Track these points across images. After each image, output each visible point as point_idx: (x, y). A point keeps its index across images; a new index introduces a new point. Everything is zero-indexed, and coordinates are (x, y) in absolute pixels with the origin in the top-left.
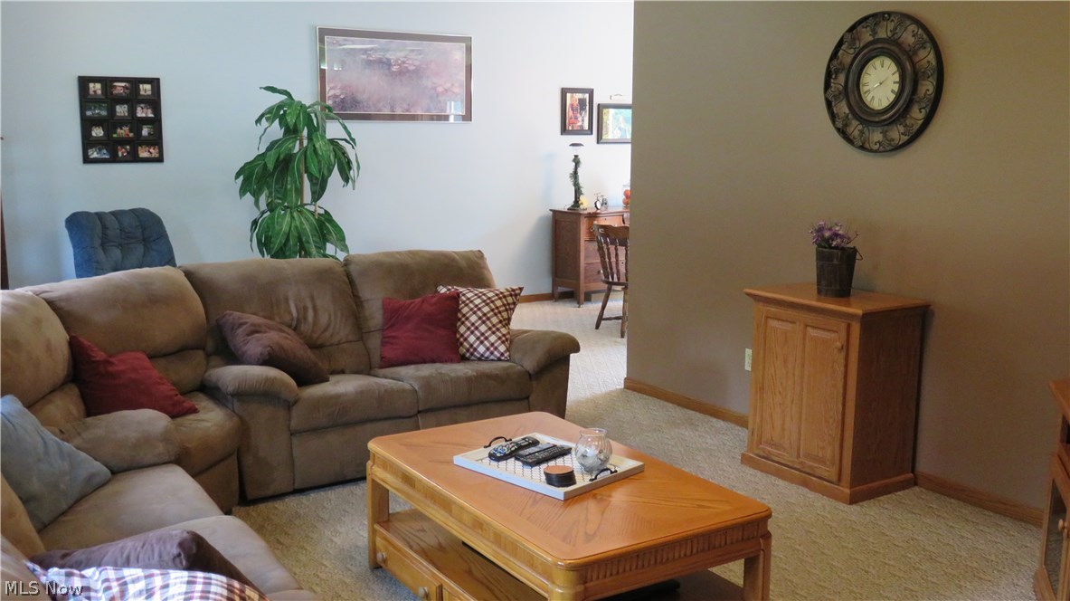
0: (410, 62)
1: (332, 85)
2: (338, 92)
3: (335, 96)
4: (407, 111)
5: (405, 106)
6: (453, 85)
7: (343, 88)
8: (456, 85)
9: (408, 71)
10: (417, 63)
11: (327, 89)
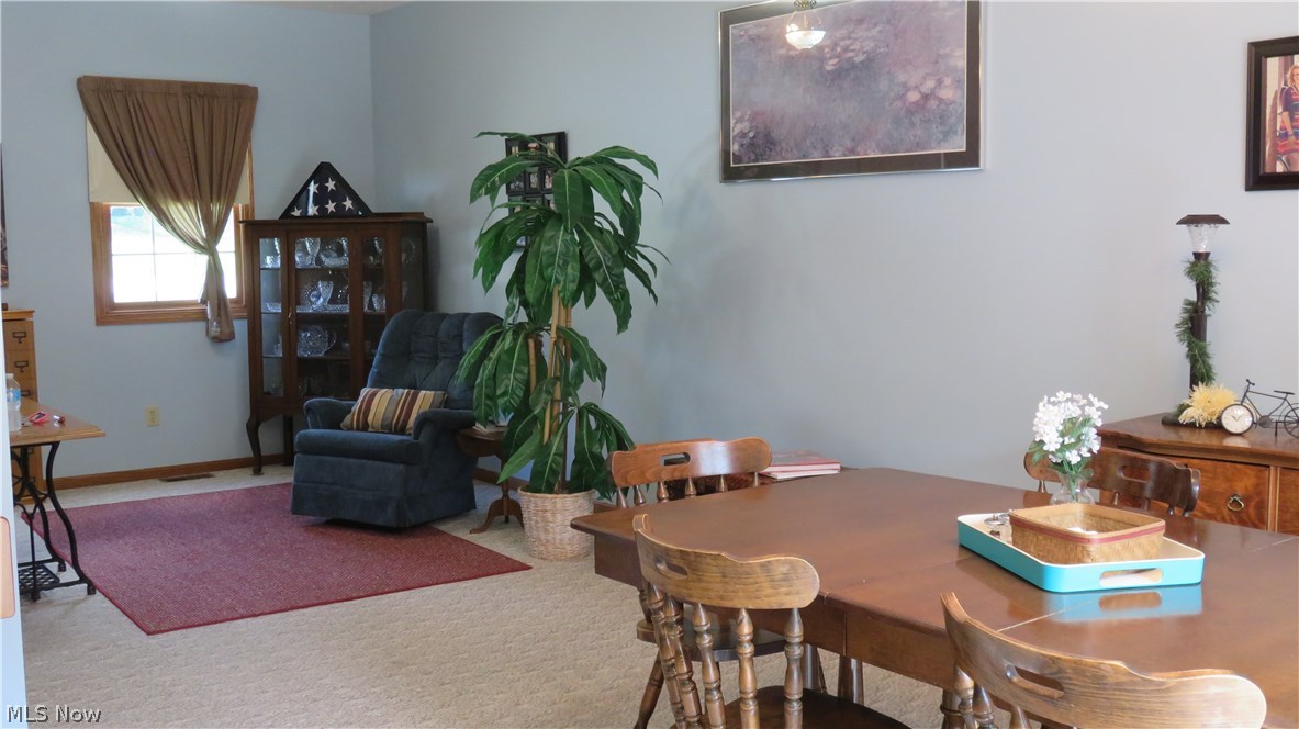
0: (856, 46)
1: (738, 114)
2: (745, 126)
3: (743, 135)
4: (853, 151)
5: (849, 144)
6: (940, 82)
7: (753, 119)
8: (948, 81)
9: (854, 66)
10: (869, 45)
11: (732, 121)
